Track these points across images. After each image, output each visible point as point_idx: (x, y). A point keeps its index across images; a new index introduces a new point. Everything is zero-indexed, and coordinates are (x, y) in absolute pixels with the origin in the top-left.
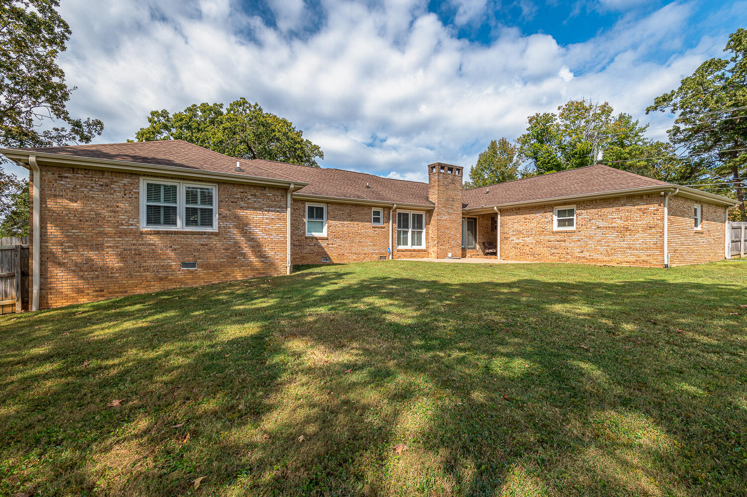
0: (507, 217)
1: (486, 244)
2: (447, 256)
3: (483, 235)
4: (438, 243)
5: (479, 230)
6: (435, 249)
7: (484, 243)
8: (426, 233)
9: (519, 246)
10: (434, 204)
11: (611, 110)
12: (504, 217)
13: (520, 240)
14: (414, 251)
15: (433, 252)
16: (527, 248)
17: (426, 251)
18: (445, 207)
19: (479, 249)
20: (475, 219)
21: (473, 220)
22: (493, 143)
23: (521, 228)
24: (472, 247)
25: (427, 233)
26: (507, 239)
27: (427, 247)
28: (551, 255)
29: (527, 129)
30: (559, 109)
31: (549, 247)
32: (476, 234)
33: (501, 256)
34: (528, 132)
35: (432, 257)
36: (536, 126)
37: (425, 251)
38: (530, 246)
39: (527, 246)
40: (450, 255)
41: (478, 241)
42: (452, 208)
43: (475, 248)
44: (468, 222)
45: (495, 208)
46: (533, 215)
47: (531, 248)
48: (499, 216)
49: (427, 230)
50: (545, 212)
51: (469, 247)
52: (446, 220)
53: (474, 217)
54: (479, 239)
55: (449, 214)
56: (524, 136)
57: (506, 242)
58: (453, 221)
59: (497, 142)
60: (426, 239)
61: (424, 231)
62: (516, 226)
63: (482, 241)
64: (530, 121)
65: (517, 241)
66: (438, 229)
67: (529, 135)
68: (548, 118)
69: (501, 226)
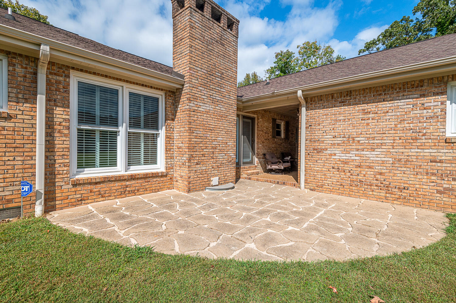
0: (321, 111)
1: (268, 157)
2: (209, 185)
3: (263, 142)
4: (189, 160)
5: (258, 135)
6: (184, 172)
7: (264, 155)
8: (167, 137)
9: (347, 167)
10: (182, 77)
11: (332, 52)
12: (313, 112)
13: (352, 156)
14: (133, 178)
15: (181, 177)
16: (370, 172)
17: (166, 176)
18: (204, 85)
19: (257, 163)
20: (253, 119)
21: (250, 121)
22: (248, 75)
23: (353, 132)
24: (248, 160)
25: (169, 139)
26: (319, 151)
27: (169, 167)
28: (439, 192)
29: (274, 63)
30: (298, 48)
31: (433, 174)
32: (253, 141)
33: (306, 182)
34: (275, 64)
35: (178, 189)
36: (281, 60)
37: (162, 176)
38: (378, 168)
39: (370, 167)
40: (215, 181)
41: (256, 152)
42: (219, 91)
43: (251, 162)
44: (244, 122)
45: (300, 93)
46: (387, 105)
47: (381, 174)
48: (304, 109)
49: (170, 130)
50: (423, 96)
51: (245, 160)
52: (207, 112)
53: (252, 115)
54: (258, 149)
55: (214, 102)
56: (272, 68)
57: (316, 157)
58: (222, 117)
59: (251, 75)
60: (167, 150)
61: (162, 133)
62: (340, 127)
63: (262, 151)
64: (276, 56)
65: (344, 157)
66: (191, 131)
67: (275, 67)
68: (289, 55)
69: (307, 128)
